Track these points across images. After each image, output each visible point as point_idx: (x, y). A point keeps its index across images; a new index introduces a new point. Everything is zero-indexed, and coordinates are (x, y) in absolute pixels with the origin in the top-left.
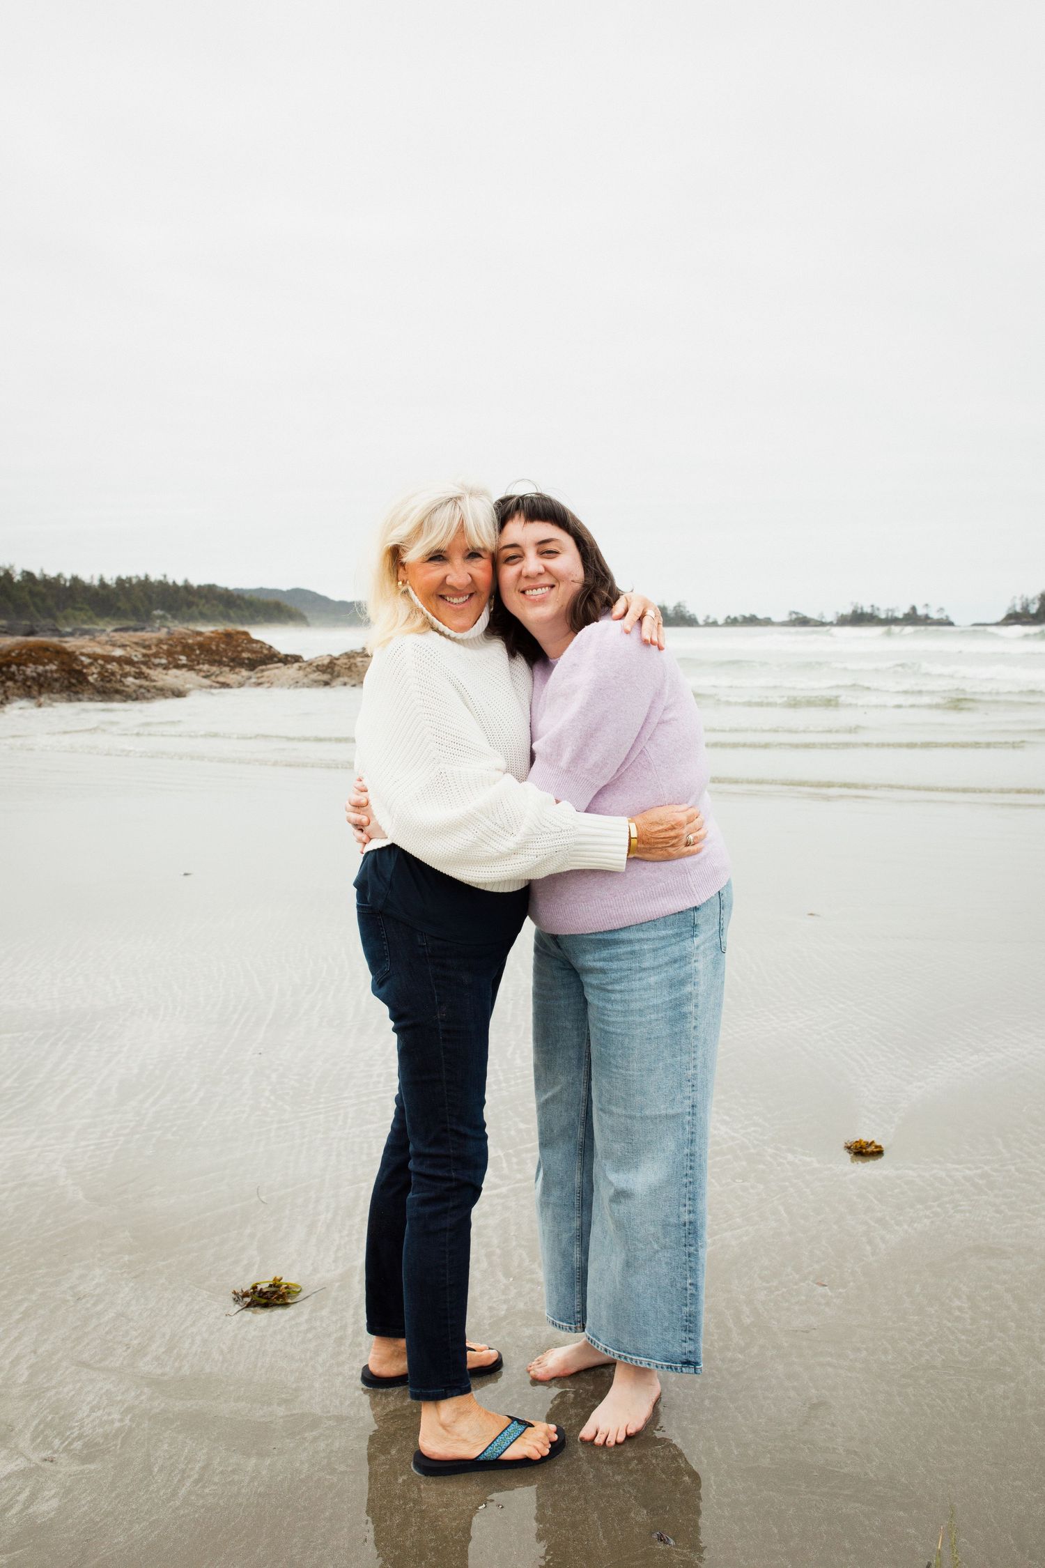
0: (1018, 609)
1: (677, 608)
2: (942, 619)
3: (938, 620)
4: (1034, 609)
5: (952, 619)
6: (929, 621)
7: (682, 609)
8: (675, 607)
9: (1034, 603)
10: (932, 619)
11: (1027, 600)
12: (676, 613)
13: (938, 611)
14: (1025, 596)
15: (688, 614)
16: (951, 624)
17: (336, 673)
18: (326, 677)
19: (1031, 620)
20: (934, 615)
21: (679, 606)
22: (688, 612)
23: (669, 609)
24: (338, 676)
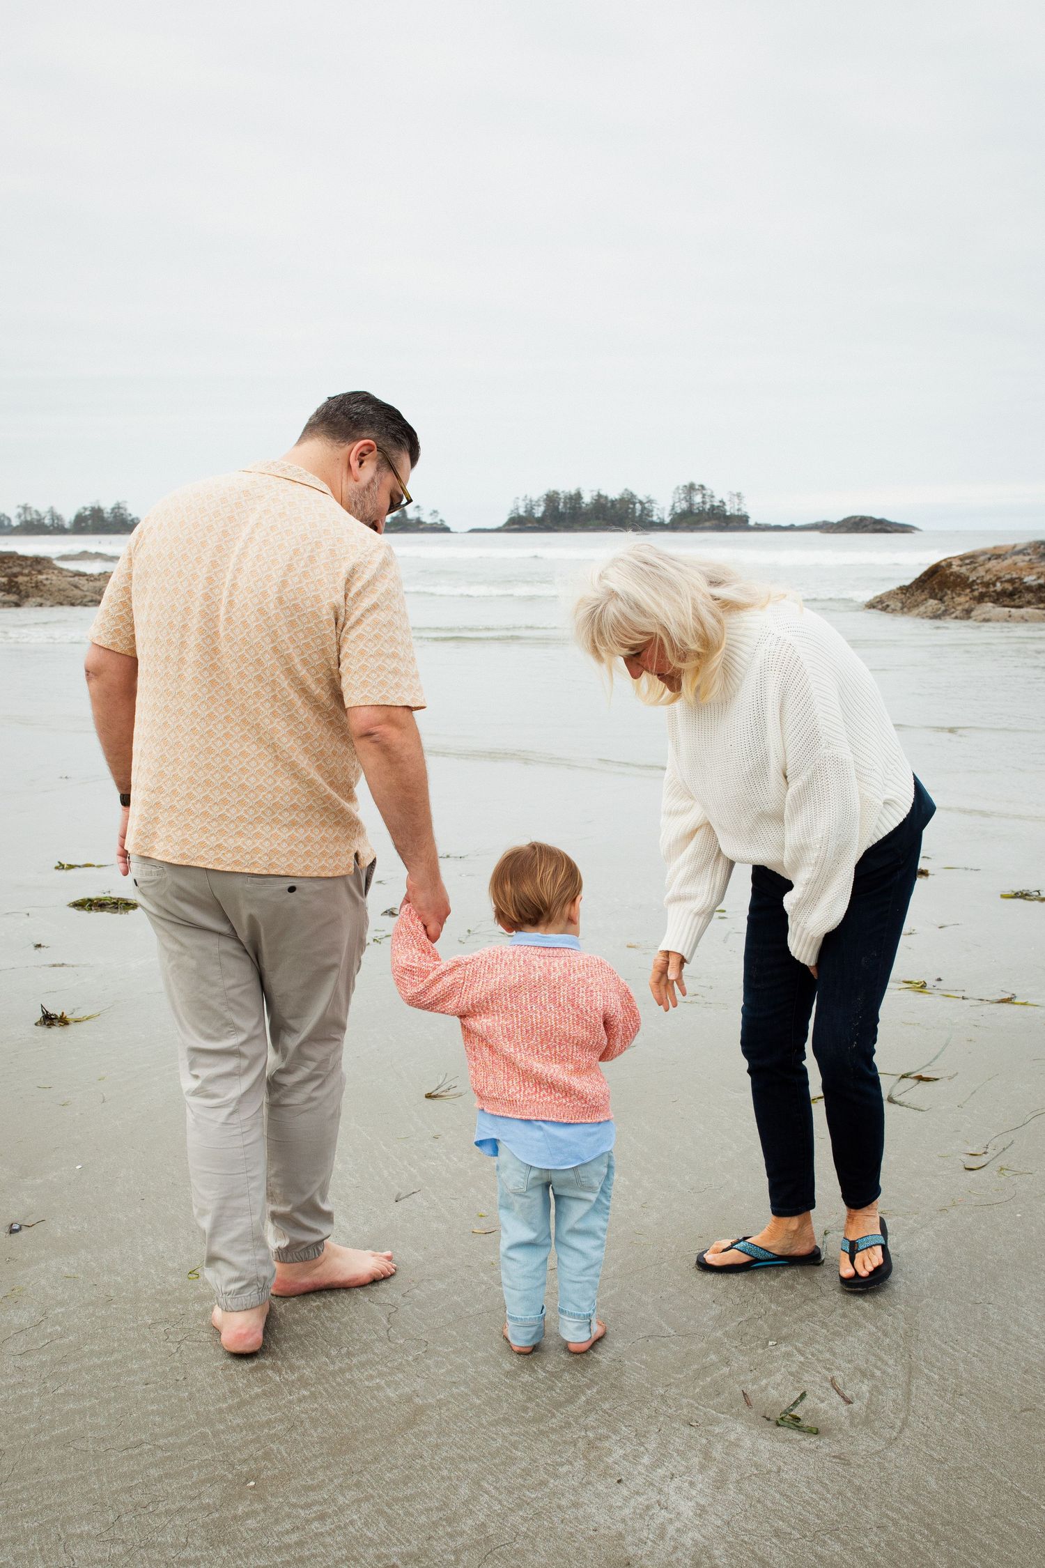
0: (522, 512)
1: (116, 510)
2: (436, 523)
3: (432, 524)
4: (539, 512)
5: (448, 524)
6: (421, 527)
7: (122, 511)
8: (113, 509)
9: (539, 506)
10: (425, 523)
11: (531, 501)
12: (115, 517)
13: (431, 514)
14: (529, 497)
15: (130, 518)
16: (446, 530)
17: (23, 593)
18: (13, 598)
19: (536, 525)
20: (428, 519)
21: (118, 507)
22: (130, 515)
23: (105, 511)
24: (27, 596)
